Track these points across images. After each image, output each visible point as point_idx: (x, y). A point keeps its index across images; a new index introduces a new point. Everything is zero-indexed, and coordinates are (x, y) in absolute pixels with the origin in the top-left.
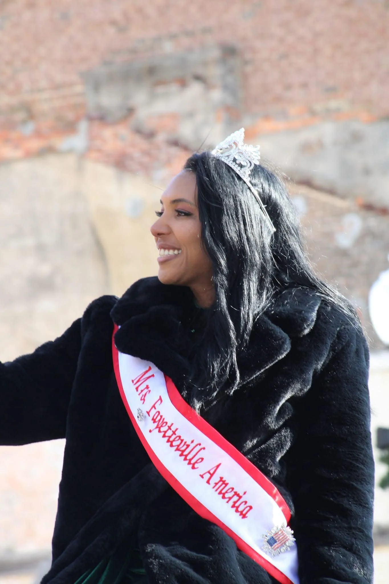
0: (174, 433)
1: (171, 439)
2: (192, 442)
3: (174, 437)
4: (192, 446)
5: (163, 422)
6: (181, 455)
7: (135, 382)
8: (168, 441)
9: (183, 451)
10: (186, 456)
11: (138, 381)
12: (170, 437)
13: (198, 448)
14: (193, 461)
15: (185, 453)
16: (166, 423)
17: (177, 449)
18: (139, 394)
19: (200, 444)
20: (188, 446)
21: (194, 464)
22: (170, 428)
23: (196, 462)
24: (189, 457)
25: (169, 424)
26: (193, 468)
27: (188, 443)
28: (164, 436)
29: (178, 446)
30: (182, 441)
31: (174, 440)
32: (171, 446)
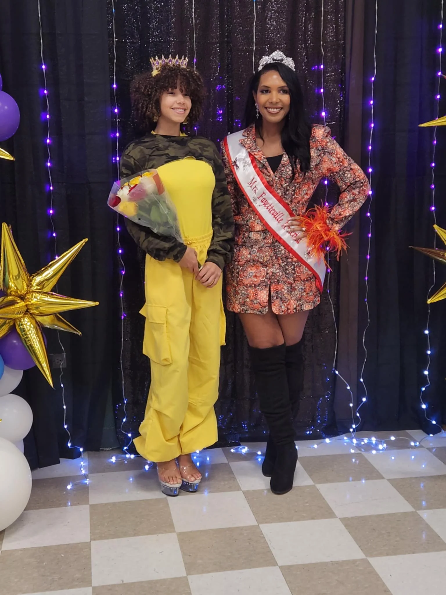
0: (272, 208)
1: (270, 210)
2: (280, 212)
3: (272, 209)
4: (279, 214)
5: (267, 203)
6: (274, 217)
7: (249, 184)
8: (269, 211)
9: (275, 215)
10: (276, 218)
11: (251, 184)
12: (270, 209)
13: (281, 215)
14: (279, 220)
15: (276, 216)
16: (269, 203)
17: (273, 215)
18: (253, 190)
19: (282, 213)
20: (277, 214)
21: (279, 221)
22: (270, 205)
23: (280, 220)
24: (278, 218)
25: (270, 204)
26: (279, 223)
27: (278, 212)
28: (267, 208)
29: (273, 213)
30: (275, 211)
31: (272, 211)
32: (270, 213)
